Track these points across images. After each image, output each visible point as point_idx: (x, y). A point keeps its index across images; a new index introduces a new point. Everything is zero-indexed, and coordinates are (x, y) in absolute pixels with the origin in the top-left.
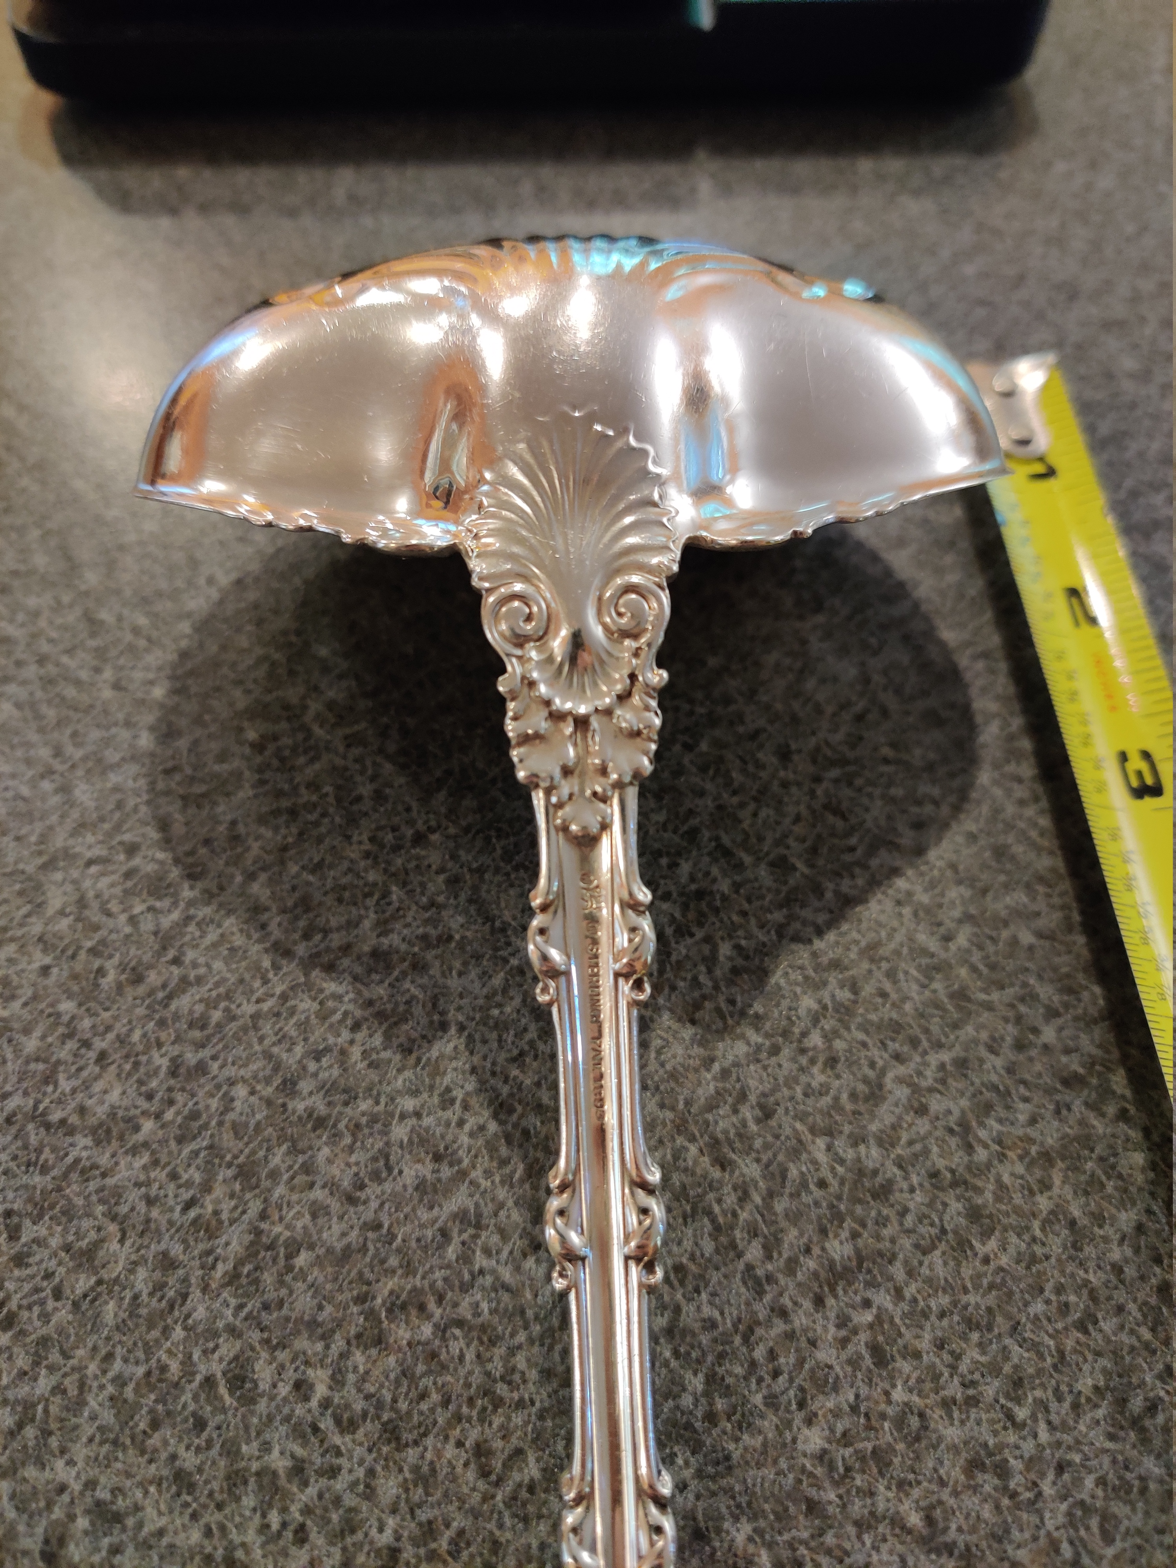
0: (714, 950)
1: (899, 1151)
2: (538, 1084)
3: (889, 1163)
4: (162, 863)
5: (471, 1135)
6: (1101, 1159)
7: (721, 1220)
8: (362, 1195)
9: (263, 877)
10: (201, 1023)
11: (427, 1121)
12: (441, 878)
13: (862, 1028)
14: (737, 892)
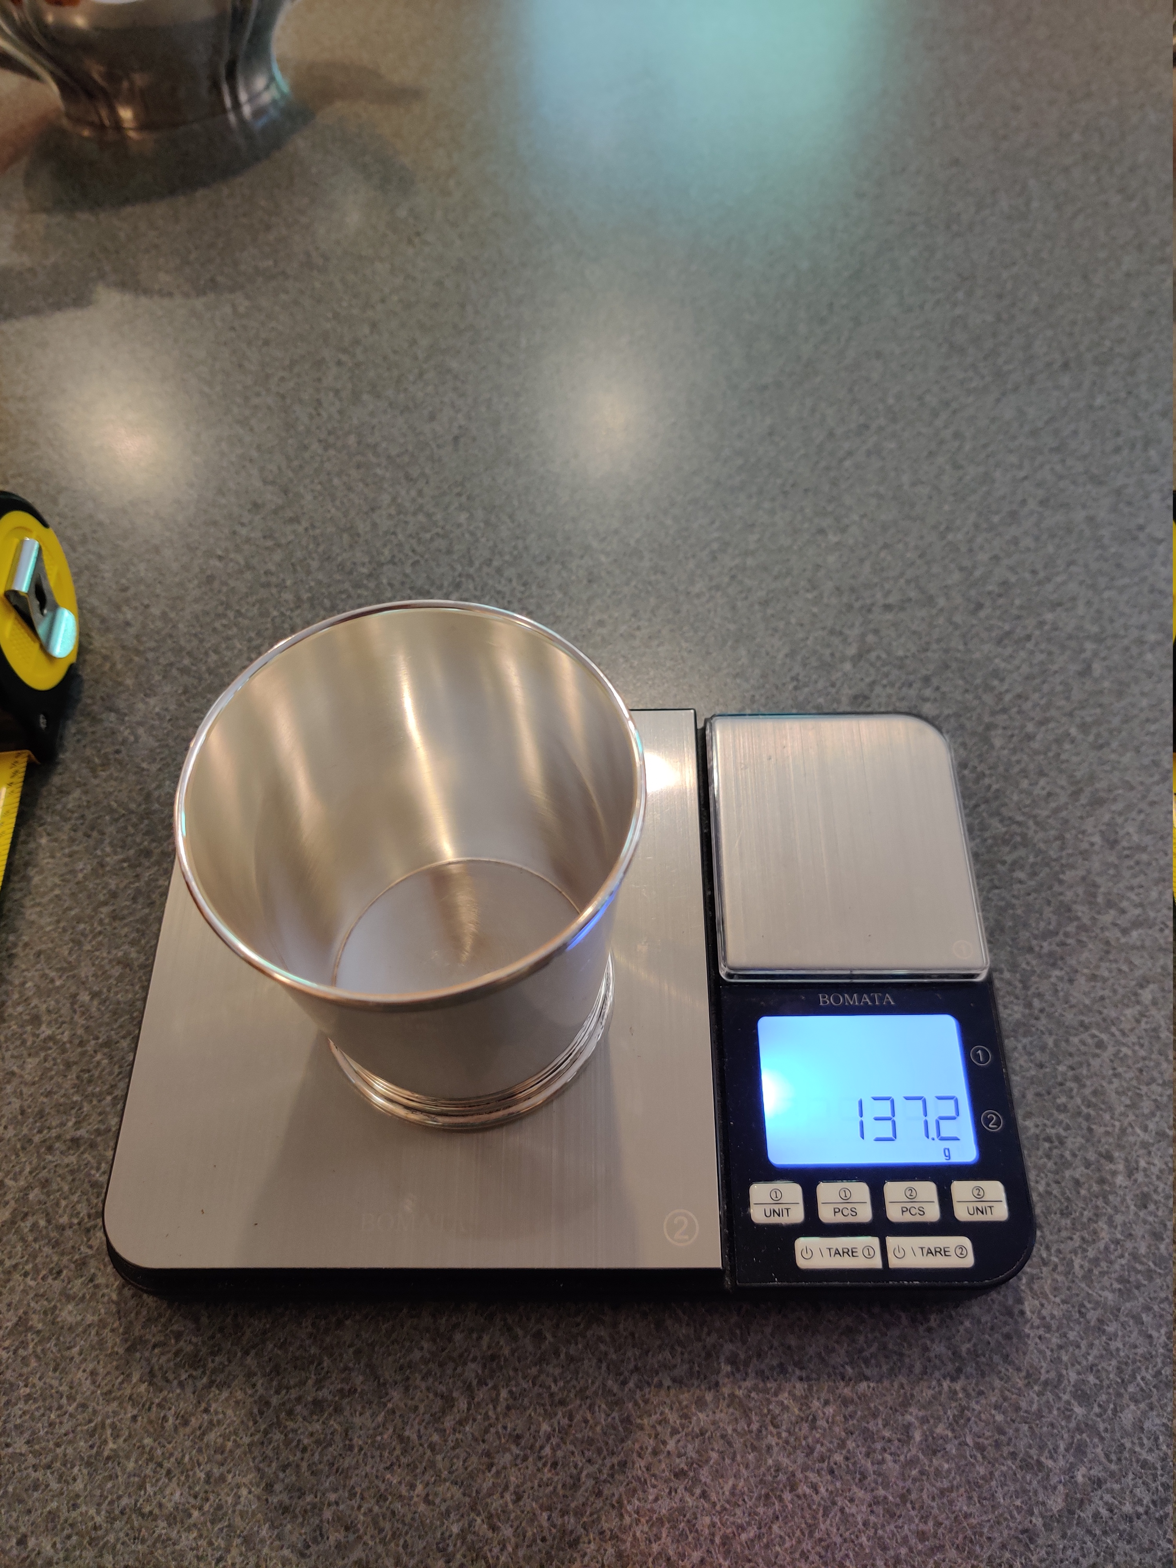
0: (498, 1395)
1: (585, 1519)
2: (400, 1483)
3: (579, 1527)
4: (196, 1345)
5: (365, 1514)
6: (689, 1521)
7: (491, 1561)
8: (308, 1552)
9: (253, 1353)
10: (221, 1450)
11: (341, 1507)
12: (351, 1350)
13: (573, 1443)
14: (513, 1355)
